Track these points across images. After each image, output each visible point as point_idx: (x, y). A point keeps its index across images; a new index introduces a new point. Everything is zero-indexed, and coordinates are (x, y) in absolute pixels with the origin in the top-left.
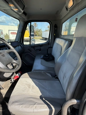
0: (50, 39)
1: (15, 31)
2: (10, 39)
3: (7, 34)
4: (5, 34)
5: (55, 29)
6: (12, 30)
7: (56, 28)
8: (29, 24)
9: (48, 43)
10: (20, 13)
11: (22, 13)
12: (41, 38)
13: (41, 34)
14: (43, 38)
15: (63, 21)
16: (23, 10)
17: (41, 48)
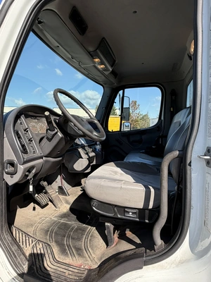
0: (162, 118)
7: (173, 97)
8: (121, 92)
10: (107, 73)
11: (109, 72)
15: (187, 82)
16: (112, 66)
17: (143, 137)
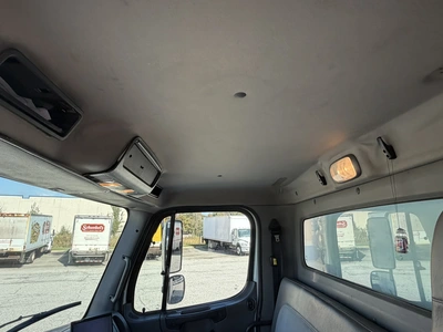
0: (256, 279)
1: (98, 218)
2: (74, 249)
3: (64, 232)
4: (58, 230)
5: (273, 239)
6: (89, 217)
7: (277, 237)
9: (249, 300)
11: (144, 195)
12: (198, 241)
13: (197, 226)
14: (207, 240)
16: (152, 186)
